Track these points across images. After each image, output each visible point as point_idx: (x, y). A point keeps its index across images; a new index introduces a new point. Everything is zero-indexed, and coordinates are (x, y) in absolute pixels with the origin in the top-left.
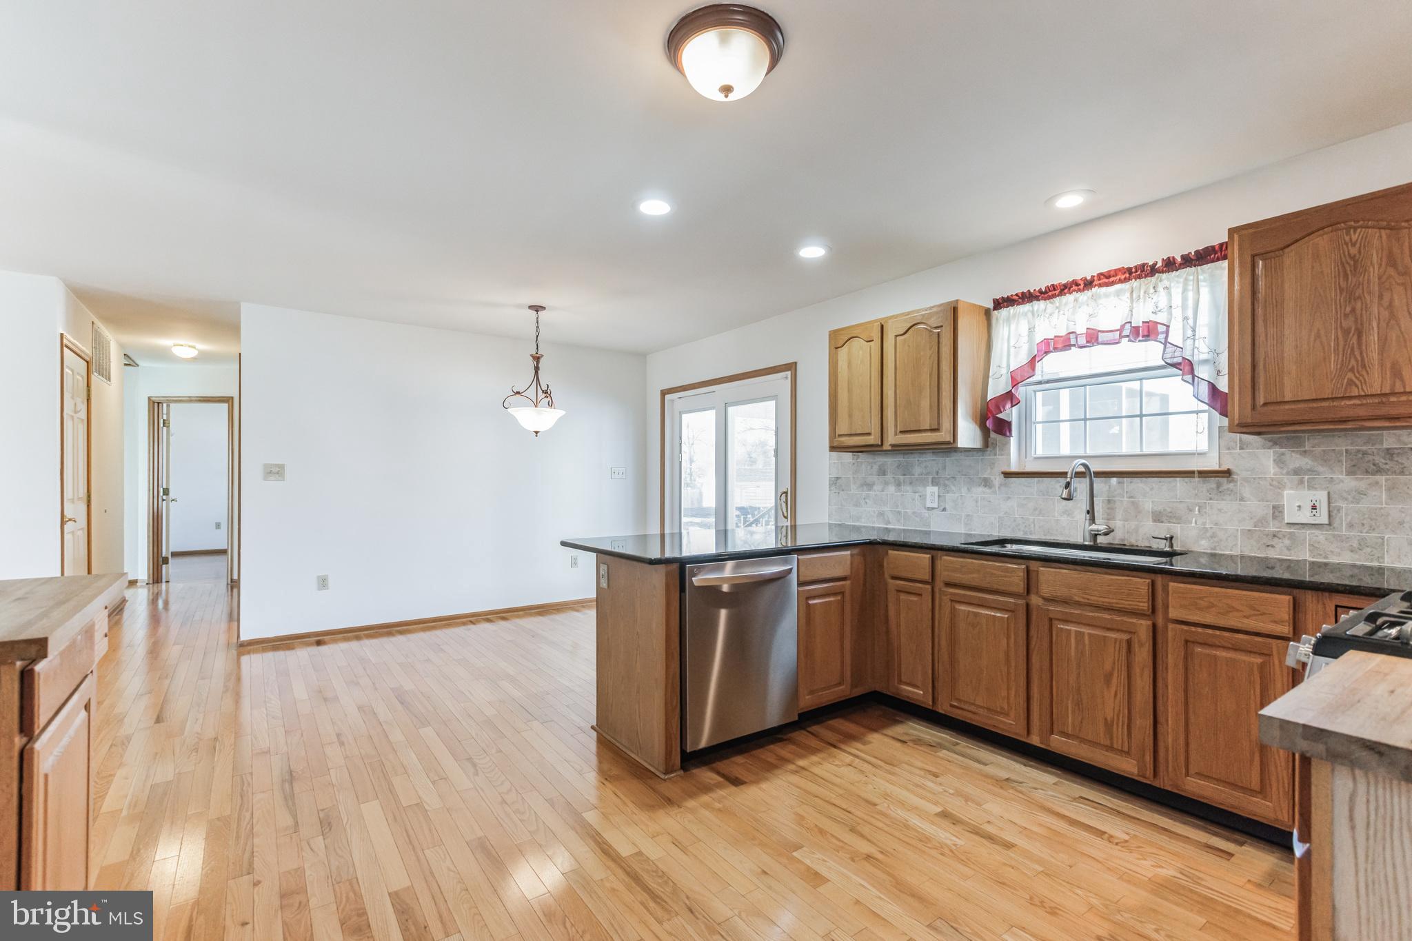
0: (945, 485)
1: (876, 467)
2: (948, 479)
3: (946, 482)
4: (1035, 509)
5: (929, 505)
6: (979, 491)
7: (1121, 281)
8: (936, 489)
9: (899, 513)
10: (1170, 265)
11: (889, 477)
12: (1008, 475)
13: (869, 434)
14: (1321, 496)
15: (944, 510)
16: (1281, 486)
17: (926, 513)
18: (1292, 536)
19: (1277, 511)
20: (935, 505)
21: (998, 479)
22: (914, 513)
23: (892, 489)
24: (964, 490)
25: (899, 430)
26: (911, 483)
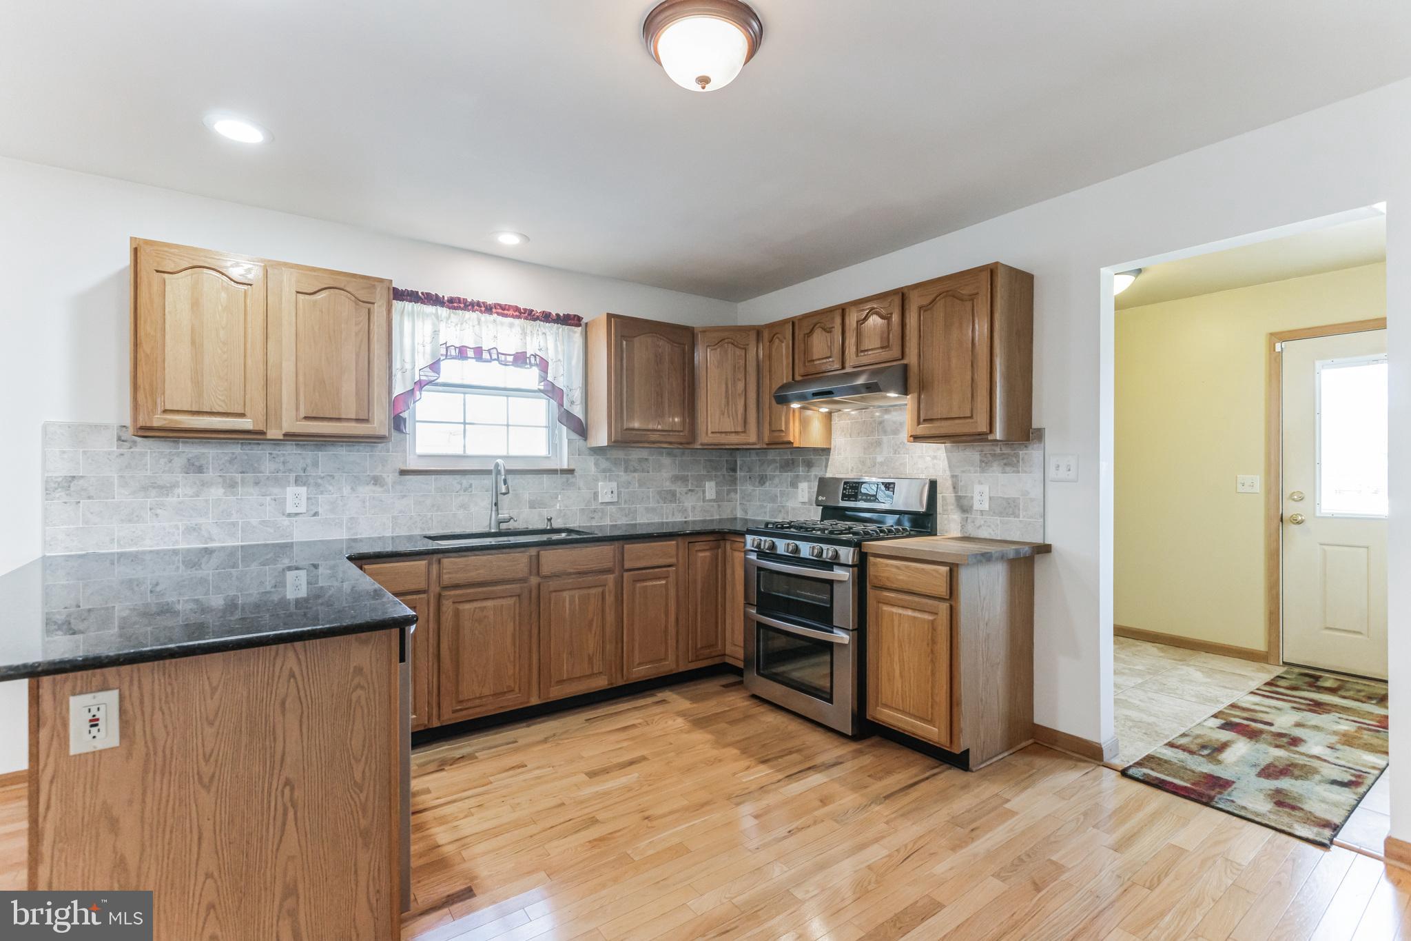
0: (317, 485)
1: (179, 462)
2: (322, 478)
3: (320, 481)
4: (433, 506)
5: (290, 509)
6: (366, 491)
7: (513, 316)
8: (303, 490)
9: (234, 524)
10: (546, 317)
11: (211, 474)
12: (403, 473)
13: (242, 415)
14: (614, 485)
15: (316, 514)
16: (597, 480)
17: (286, 521)
18: (603, 511)
19: (596, 495)
20: (302, 509)
21: (390, 477)
22: (263, 522)
23: (217, 492)
24: (346, 491)
25: (302, 415)
26: (257, 483)
